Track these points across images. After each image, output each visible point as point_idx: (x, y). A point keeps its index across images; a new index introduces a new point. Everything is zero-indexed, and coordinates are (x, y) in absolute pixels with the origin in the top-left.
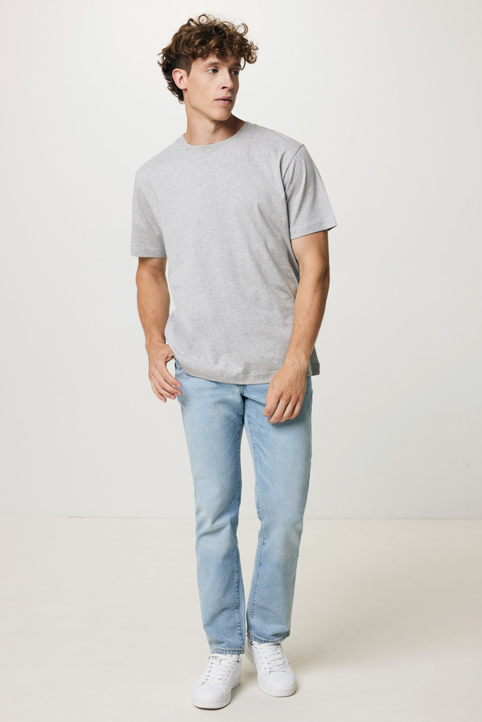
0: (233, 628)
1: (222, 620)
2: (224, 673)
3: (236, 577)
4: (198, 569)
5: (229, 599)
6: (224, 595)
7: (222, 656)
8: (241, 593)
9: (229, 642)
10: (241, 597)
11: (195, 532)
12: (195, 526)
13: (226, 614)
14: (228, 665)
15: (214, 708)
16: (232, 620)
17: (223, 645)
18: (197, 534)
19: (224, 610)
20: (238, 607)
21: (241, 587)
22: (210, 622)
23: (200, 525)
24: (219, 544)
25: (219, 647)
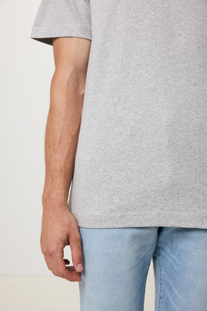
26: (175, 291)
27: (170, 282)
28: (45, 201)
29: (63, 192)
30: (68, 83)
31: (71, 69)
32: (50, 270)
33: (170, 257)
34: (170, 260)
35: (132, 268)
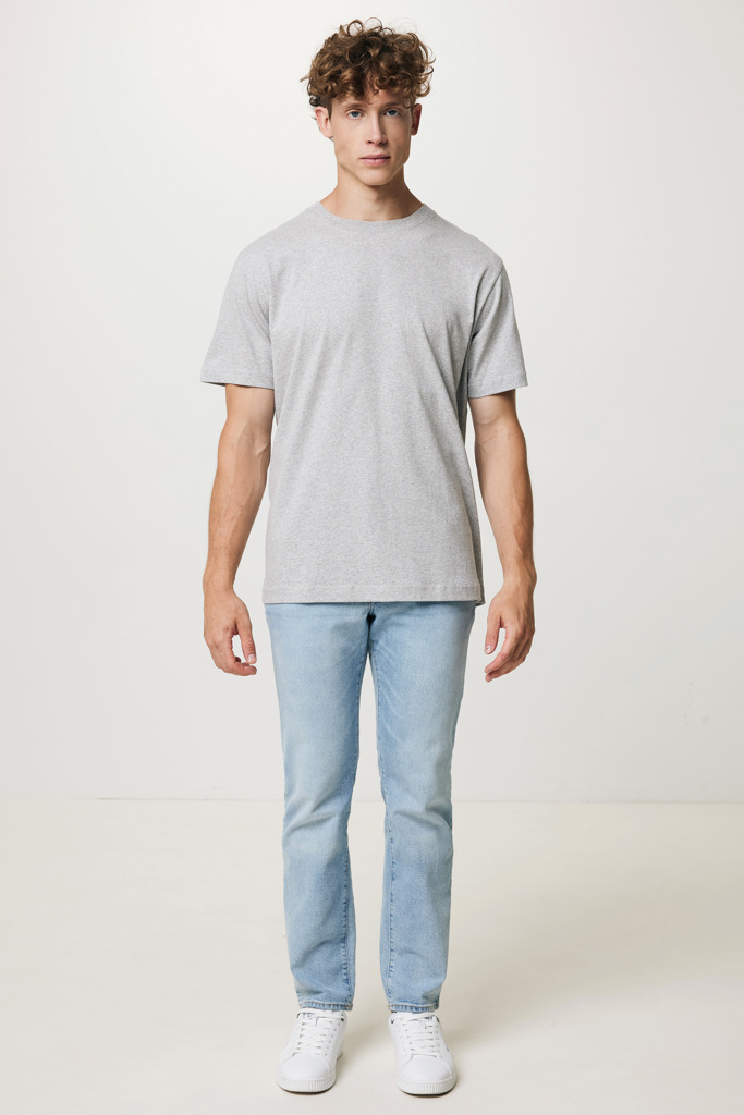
0: (337, 971)
1: (320, 960)
2: (323, 1038)
3: (344, 895)
4: (285, 881)
5: (331, 929)
6: (324, 922)
7: (319, 1012)
8: (350, 919)
9: (329, 992)
10: (350, 925)
11: (282, 824)
12: (282, 813)
13: (325, 950)
14: (329, 1025)
15: (314, 1090)
16: (335, 959)
17: (319, 996)
18: (285, 826)
19: (322, 943)
20: (344, 940)
21: (350, 909)
22: (302, 962)
23: (291, 813)
24: (318, 844)
25: (314, 998)
26: (393, 691)
27: (388, 682)
28: (207, 584)
29: (228, 573)
30: (240, 440)
31: (245, 423)
32: (219, 667)
33: (386, 651)
34: (386, 655)
35: (337, 665)
